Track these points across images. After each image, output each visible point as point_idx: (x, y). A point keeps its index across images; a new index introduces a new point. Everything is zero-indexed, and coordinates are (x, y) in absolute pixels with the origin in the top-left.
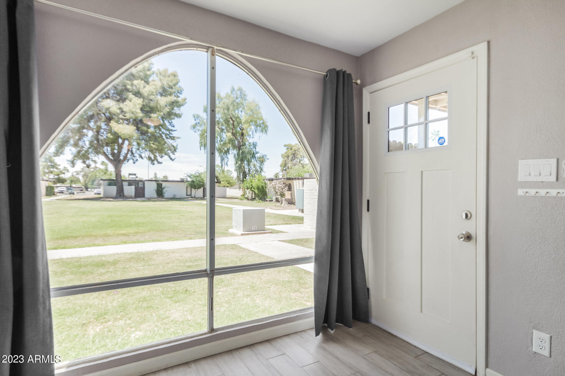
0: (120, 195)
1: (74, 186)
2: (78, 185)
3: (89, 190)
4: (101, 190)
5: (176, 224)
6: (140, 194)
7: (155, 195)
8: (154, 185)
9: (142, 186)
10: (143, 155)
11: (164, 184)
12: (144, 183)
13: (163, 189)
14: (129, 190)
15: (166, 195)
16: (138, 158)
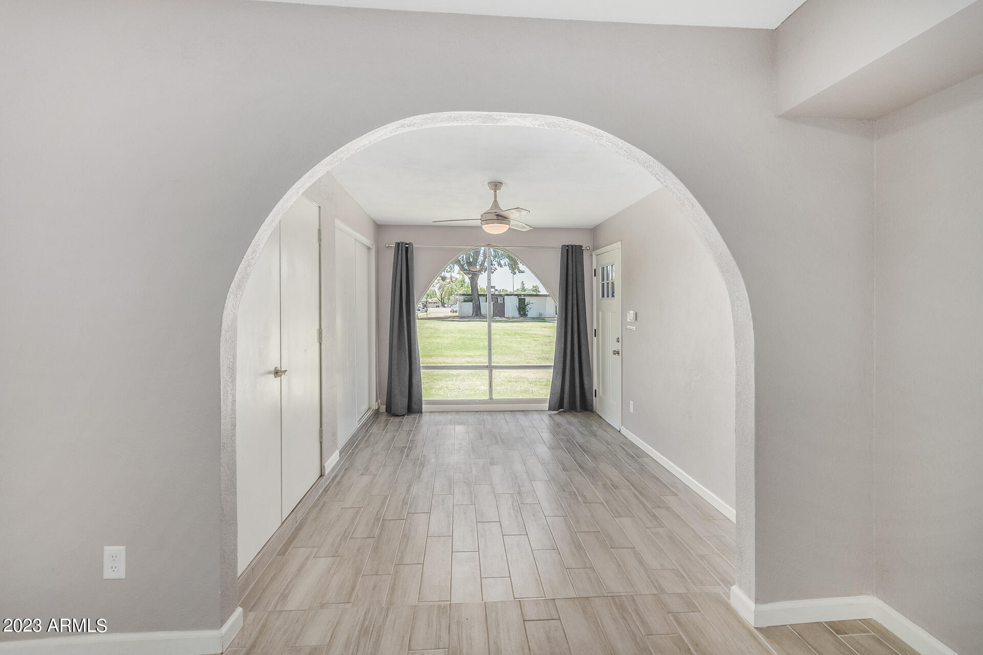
0: (477, 313)
1: (430, 301)
2: (435, 300)
3: (446, 305)
4: (456, 307)
5: (523, 349)
6: (499, 311)
7: (517, 314)
8: (515, 301)
9: (502, 302)
10: (502, 262)
11: (527, 299)
12: (504, 299)
13: (525, 306)
14: (486, 307)
15: (531, 313)
16: (496, 266)
